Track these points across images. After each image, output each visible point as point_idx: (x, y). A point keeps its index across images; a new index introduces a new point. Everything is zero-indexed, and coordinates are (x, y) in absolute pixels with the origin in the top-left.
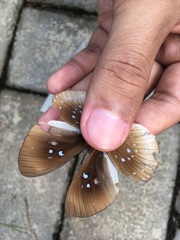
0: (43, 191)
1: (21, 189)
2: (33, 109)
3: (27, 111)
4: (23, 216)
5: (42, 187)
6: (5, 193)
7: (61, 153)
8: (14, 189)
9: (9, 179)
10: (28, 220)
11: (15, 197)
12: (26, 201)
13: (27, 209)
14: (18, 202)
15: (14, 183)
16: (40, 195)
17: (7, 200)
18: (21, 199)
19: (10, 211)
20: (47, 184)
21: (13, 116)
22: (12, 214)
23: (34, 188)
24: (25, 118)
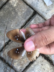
0: (12, 28)
1: (7, 24)
2: (21, 5)
3: (19, 5)
4: (4, 31)
5: (13, 27)
6: (2, 23)
7: (17, 39)
8: (5, 23)
9: (5, 20)
10: (5, 33)
11: (4, 25)
12: (7, 28)
13: (6, 30)
14: (4, 27)
15: (6, 21)
16: (11, 28)
17: (2, 25)
18: (6, 27)
19: (1, 28)
20: (14, 26)
21: (14, 4)
22: (1, 29)
23: (11, 26)
24: (17, 6)
